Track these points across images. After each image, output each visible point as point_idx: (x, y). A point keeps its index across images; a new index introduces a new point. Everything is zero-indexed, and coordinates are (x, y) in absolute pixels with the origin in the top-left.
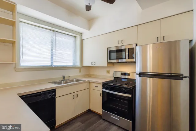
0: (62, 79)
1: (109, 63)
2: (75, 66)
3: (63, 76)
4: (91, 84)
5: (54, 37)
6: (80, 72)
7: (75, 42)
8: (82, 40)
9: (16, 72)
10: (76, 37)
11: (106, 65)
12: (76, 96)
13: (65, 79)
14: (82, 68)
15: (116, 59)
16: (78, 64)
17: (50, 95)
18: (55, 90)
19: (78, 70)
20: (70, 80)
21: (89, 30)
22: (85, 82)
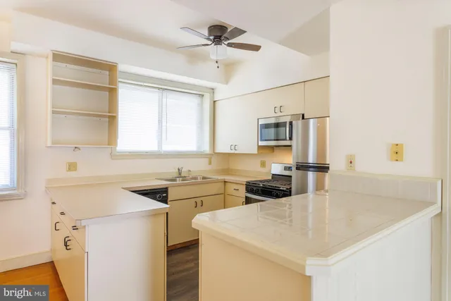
0: (177, 175)
1: (260, 148)
2: (201, 152)
3: (179, 169)
4: (228, 185)
5: (164, 100)
6: (210, 163)
7: (201, 105)
8: (214, 102)
9: (113, 159)
10: (203, 95)
11: (256, 152)
12: (199, 204)
13: (183, 175)
14: (214, 155)
15: (275, 140)
16: (206, 148)
17: (160, 197)
18: (167, 188)
19: (206, 161)
20: (191, 177)
21: (227, 83)
22: (217, 181)
